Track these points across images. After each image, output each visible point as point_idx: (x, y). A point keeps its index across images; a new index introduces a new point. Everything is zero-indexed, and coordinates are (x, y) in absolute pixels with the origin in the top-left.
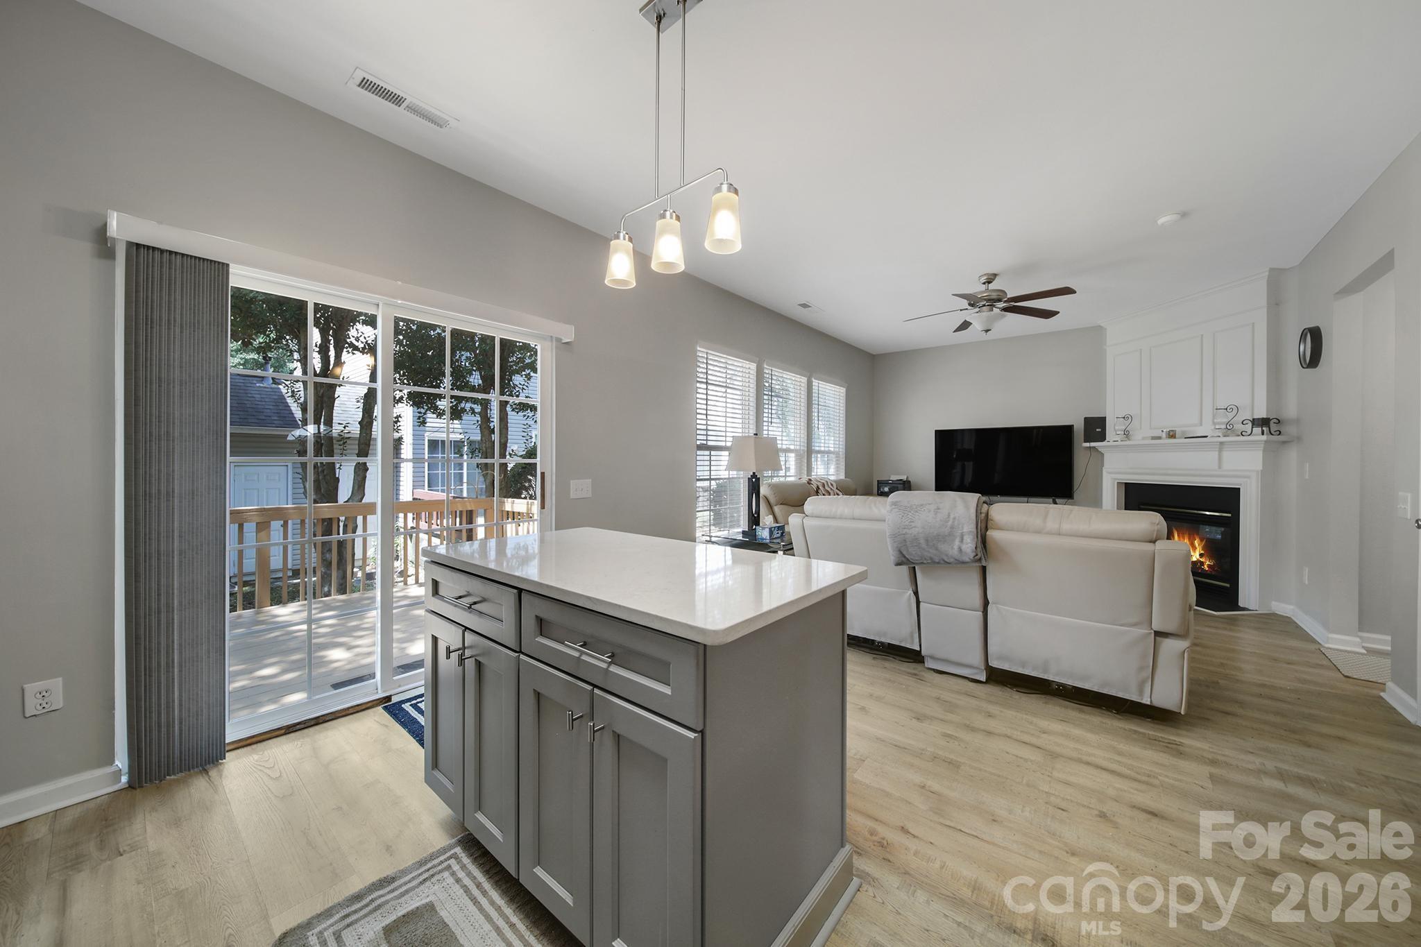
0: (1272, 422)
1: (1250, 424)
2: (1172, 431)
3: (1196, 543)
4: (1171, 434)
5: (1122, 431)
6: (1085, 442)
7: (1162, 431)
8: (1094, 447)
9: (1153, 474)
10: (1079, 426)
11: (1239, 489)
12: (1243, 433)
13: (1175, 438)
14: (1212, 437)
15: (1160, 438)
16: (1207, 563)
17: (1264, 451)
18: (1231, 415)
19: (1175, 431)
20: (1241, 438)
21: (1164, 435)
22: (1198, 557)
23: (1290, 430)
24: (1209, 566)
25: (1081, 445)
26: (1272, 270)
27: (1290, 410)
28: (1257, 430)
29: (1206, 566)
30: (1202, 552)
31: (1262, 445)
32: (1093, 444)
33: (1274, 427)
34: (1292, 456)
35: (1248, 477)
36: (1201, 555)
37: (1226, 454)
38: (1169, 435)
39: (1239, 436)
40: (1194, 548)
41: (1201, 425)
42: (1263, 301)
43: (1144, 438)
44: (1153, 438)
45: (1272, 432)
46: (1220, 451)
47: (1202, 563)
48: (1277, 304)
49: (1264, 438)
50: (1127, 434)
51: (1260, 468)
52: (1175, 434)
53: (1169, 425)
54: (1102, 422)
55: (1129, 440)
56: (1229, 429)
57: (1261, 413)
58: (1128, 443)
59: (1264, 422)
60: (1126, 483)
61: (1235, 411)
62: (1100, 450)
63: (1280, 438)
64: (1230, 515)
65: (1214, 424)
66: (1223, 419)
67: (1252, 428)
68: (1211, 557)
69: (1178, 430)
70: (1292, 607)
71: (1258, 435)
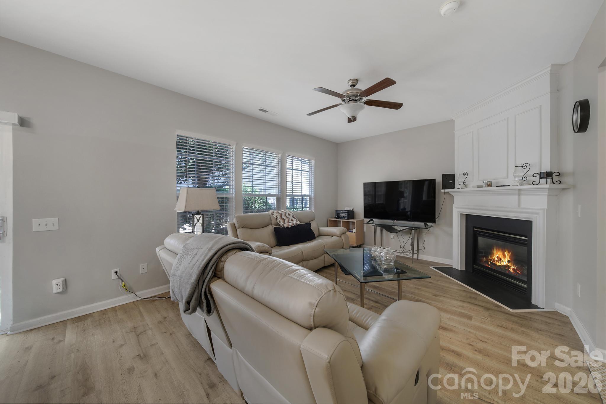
0: (554, 176)
1: (538, 177)
2: (489, 182)
3: (506, 254)
4: (488, 184)
5: (462, 182)
6: (443, 189)
7: (483, 182)
8: (448, 192)
9: (480, 209)
10: (439, 180)
11: (532, 221)
12: (534, 183)
13: (491, 186)
14: (513, 185)
15: (482, 186)
16: (512, 267)
17: (549, 195)
18: (525, 171)
19: (491, 182)
20: (532, 186)
21: (484, 185)
22: (507, 262)
23: (567, 180)
24: (513, 269)
25: (441, 191)
26: (552, 65)
27: (568, 166)
28: (543, 181)
29: (511, 269)
30: (509, 260)
31: (547, 192)
32: (447, 190)
33: (555, 178)
34: (569, 199)
35: (537, 214)
36: (509, 262)
37: (523, 197)
38: (487, 185)
39: (531, 185)
40: (505, 257)
41: (508, 178)
42: (547, 88)
43: (473, 187)
44: (478, 187)
45: (554, 182)
46: (519, 195)
47: (509, 267)
48: (558, 91)
49: (547, 186)
50: (465, 184)
51: (546, 207)
52: (491, 184)
53: (488, 179)
54: (452, 177)
55: (467, 187)
56: (524, 179)
57: (546, 168)
58: (466, 189)
59: (549, 175)
60: (466, 214)
61: (528, 167)
62: (451, 194)
63: (561, 186)
64: (527, 239)
65: (515, 177)
66: (521, 173)
67: (540, 179)
68: (515, 264)
69: (493, 181)
70: (569, 309)
71: (544, 185)
